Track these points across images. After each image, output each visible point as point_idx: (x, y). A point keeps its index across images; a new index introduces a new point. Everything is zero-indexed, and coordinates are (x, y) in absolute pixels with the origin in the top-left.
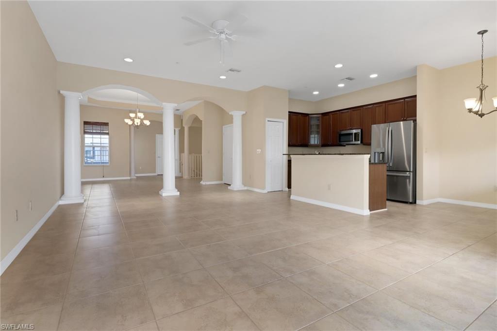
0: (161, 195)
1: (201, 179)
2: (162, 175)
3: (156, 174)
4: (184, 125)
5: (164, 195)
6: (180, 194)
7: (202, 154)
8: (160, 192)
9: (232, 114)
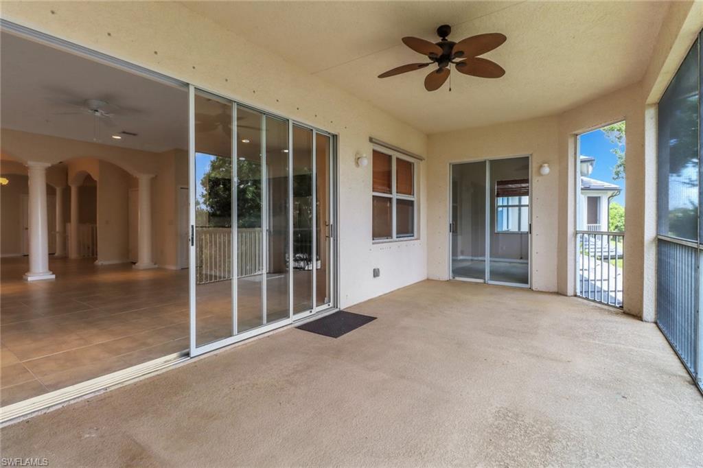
0: (27, 280)
1: (96, 259)
2: (28, 255)
3: (19, 255)
4: (70, 185)
5: (30, 279)
6: (56, 277)
7: (96, 223)
8: (24, 277)
9: (138, 177)
